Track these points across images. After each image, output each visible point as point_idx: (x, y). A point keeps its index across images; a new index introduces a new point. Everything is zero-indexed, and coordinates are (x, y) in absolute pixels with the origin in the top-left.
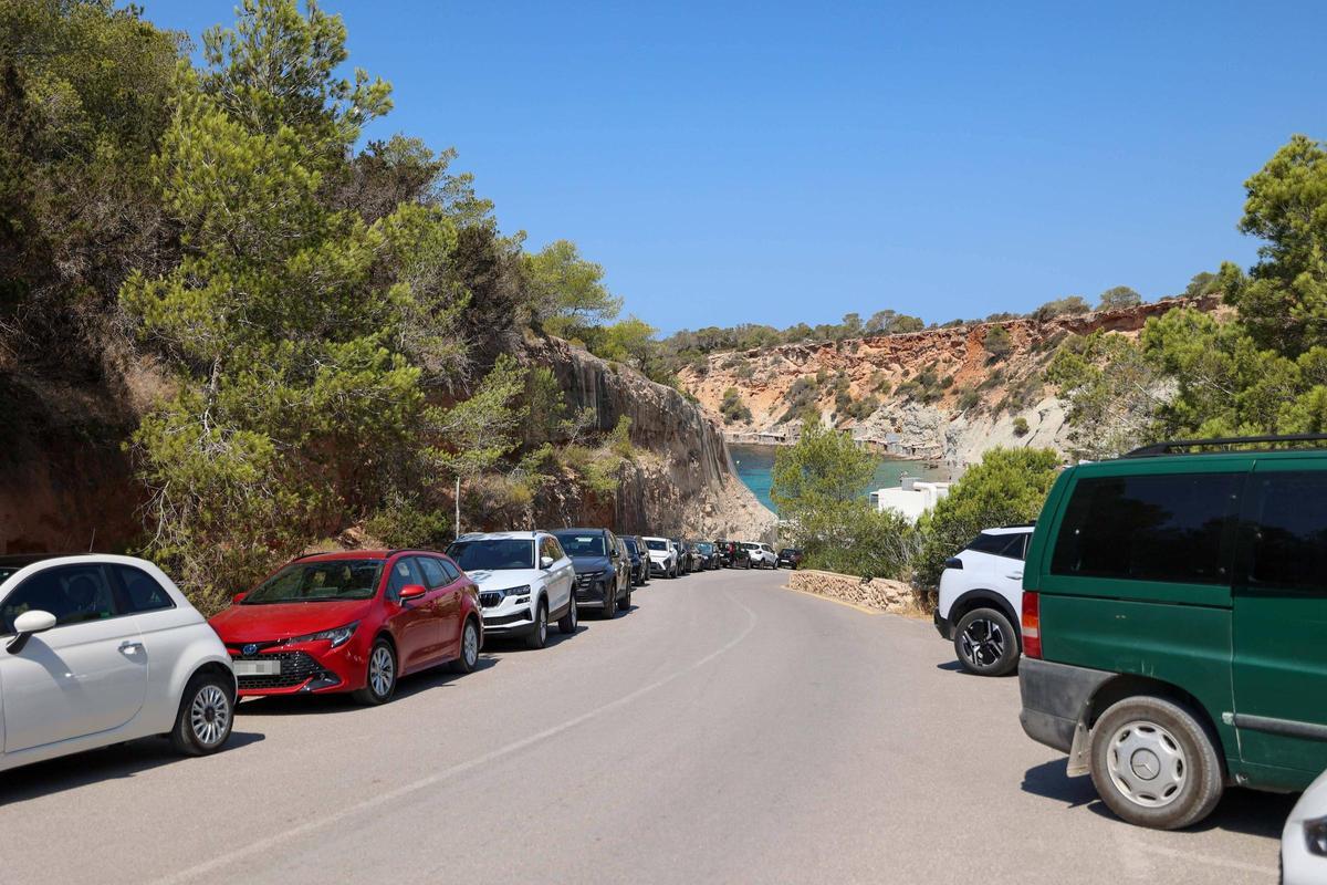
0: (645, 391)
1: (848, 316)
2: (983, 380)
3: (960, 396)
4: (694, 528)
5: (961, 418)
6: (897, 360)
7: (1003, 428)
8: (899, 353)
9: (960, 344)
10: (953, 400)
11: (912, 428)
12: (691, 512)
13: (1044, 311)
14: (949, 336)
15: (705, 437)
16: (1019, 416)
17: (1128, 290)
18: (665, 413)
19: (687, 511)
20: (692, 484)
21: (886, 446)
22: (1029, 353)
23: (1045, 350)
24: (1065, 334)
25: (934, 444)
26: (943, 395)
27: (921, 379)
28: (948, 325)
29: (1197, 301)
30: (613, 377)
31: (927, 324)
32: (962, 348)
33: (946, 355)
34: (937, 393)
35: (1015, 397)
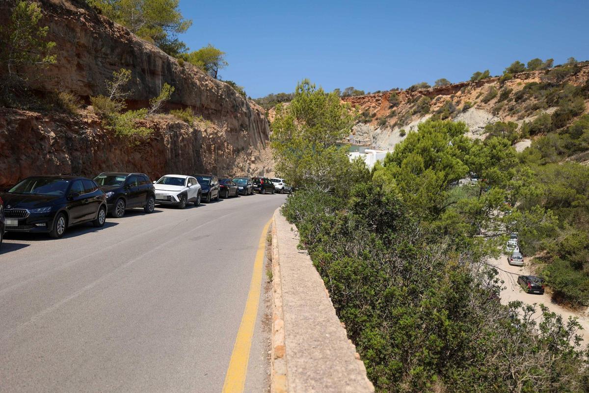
0: (207, 83)
1: (336, 89)
2: (388, 114)
3: (378, 121)
4: (242, 169)
5: (379, 129)
6: (354, 106)
7: (395, 133)
8: (355, 104)
9: (379, 100)
10: (376, 122)
11: (359, 133)
12: (240, 161)
13: (413, 87)
14: (375, 97)
15: (252, 118)
16: (402, 129)
17: (445, 80)
18: (221, 98)
19: (238, 160)
20: (241, 143)
21: (349, 140)
22: (406, 104)
23: (413, 103)
24: (421, 96)
25: (367, 139)
26: (372, 120)
27: (363, 114)
28: (375, 93)
29: (476, 82)
30: (179, 68)
31: (366, 93)
32: (380, 102)
33: (374, 104)
34: (370, 119)
35: (400, 121)
